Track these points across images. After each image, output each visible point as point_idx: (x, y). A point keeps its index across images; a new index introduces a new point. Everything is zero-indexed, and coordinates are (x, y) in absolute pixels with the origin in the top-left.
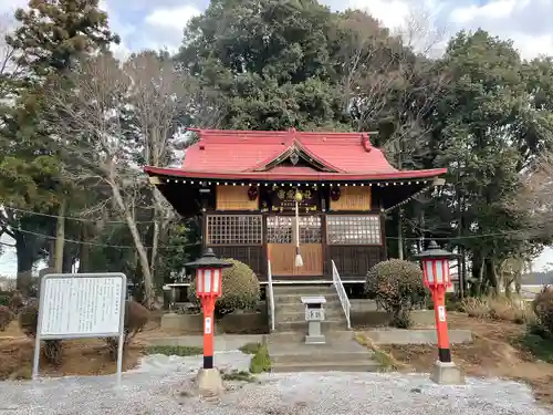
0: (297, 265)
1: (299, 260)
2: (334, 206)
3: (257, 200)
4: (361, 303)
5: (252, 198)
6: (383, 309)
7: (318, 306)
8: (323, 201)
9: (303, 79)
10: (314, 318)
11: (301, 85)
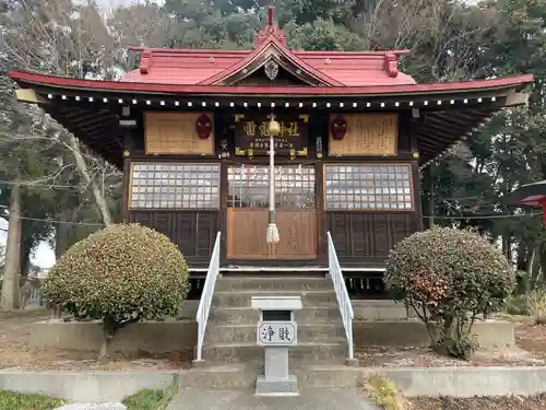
0: (269, 239)
1: (273, 234)
2: (337, 148)
3: (211, 138)
4: (377, 306)
5: (203, 134)
6: (417, 319)
7: (284, 315)
8: (319, 141)
9: (312, 19)
10: (276, 340)
11: (308, 25)
